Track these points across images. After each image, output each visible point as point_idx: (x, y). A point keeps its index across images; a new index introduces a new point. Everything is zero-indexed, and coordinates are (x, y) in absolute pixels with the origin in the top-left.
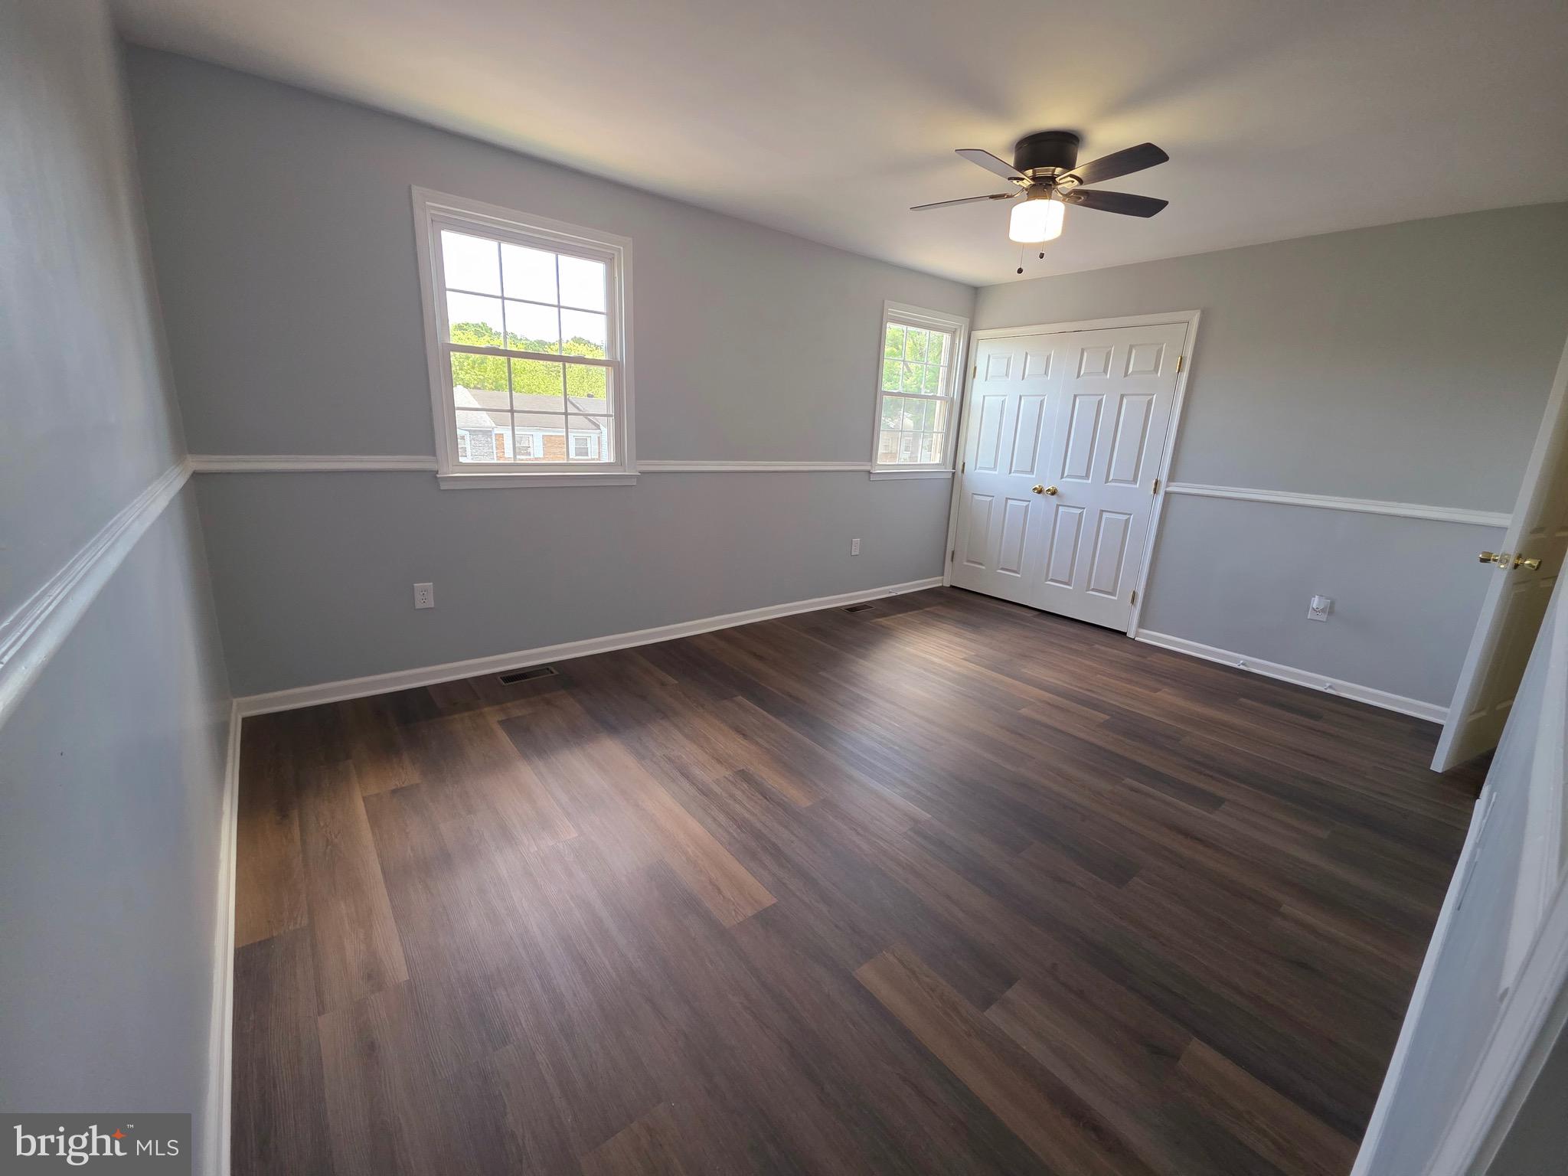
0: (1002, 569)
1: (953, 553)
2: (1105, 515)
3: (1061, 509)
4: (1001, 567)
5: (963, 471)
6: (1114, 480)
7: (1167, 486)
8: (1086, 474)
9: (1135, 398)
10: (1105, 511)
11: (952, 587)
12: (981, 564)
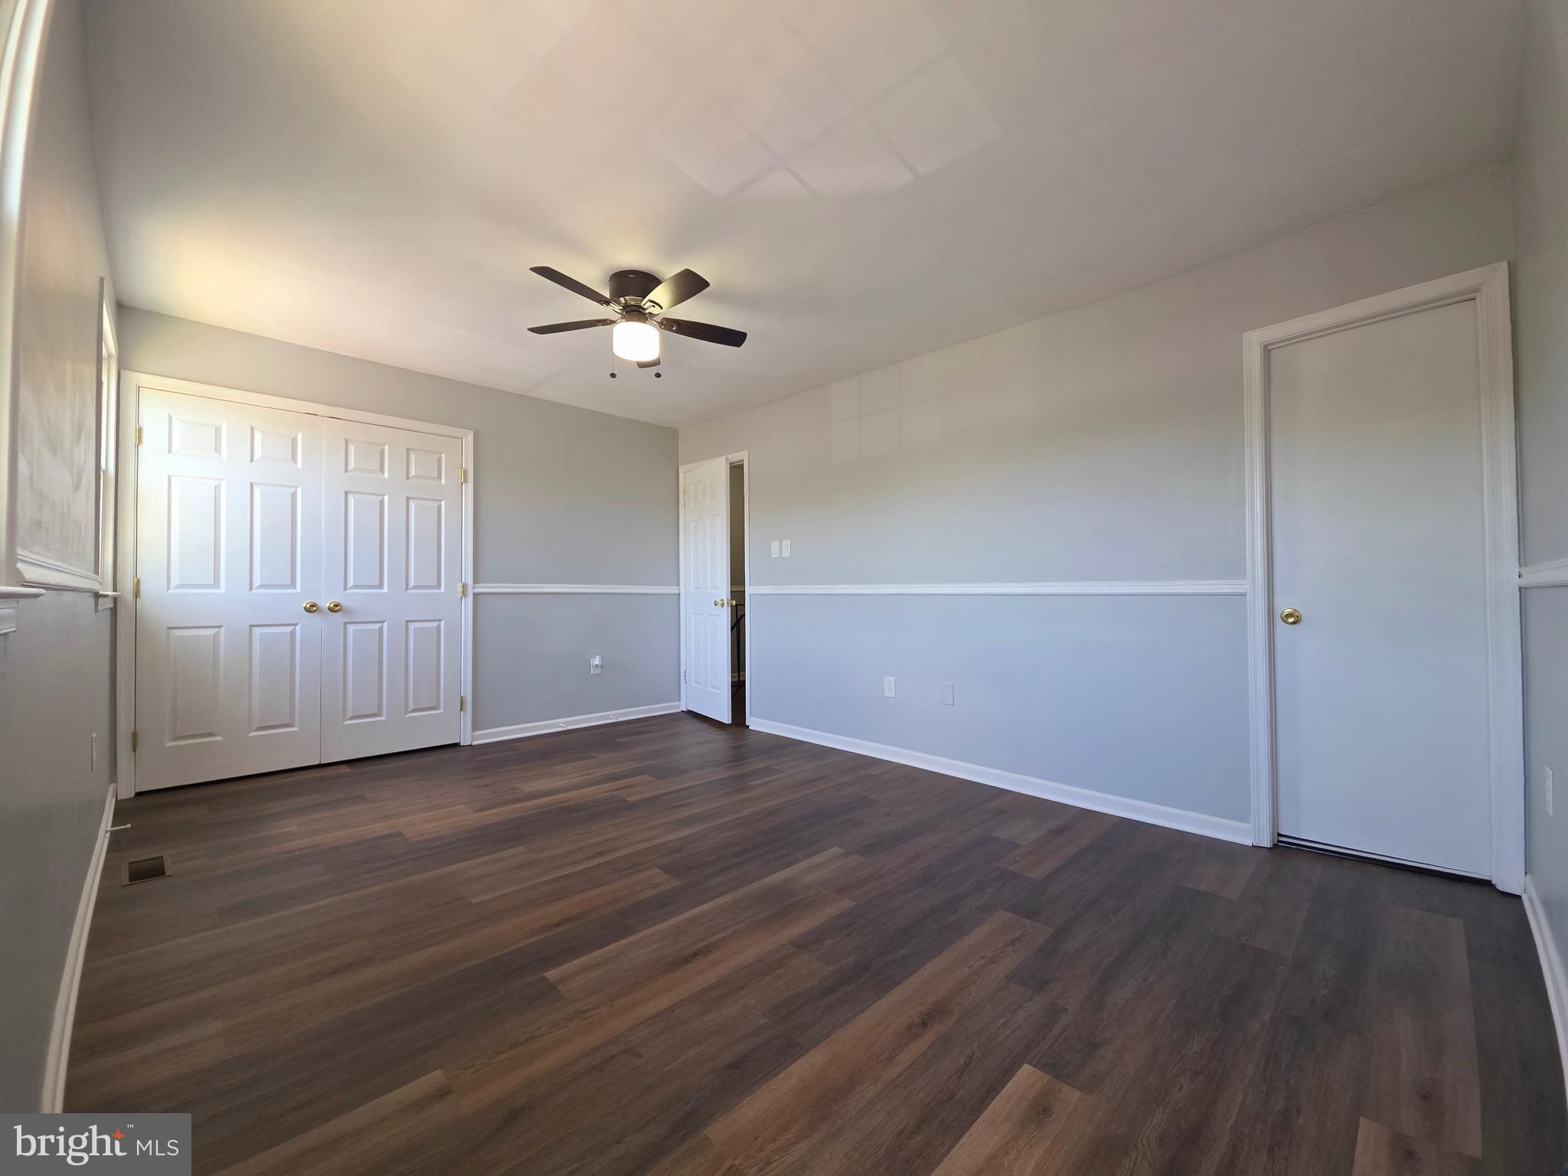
0: (260, 729)
1: (134, 736)
2: (412, 626)
3: (351, 628)
4: (255, 728)
5: (137, 594)
6: (415, 587)
7: (474, 588)
8: (380, 583)
9: (422, 502)
10: (411, 621)
11: (138, 794)
12: (212, 735)
